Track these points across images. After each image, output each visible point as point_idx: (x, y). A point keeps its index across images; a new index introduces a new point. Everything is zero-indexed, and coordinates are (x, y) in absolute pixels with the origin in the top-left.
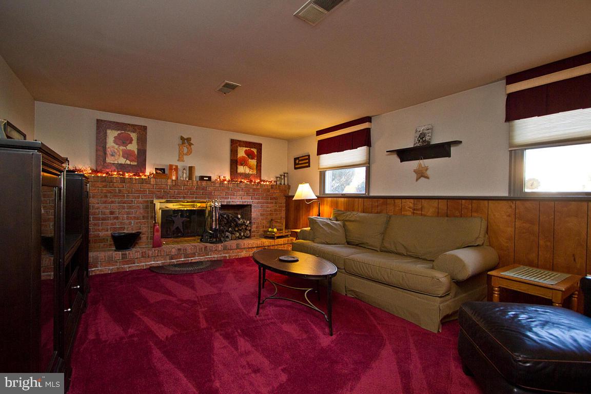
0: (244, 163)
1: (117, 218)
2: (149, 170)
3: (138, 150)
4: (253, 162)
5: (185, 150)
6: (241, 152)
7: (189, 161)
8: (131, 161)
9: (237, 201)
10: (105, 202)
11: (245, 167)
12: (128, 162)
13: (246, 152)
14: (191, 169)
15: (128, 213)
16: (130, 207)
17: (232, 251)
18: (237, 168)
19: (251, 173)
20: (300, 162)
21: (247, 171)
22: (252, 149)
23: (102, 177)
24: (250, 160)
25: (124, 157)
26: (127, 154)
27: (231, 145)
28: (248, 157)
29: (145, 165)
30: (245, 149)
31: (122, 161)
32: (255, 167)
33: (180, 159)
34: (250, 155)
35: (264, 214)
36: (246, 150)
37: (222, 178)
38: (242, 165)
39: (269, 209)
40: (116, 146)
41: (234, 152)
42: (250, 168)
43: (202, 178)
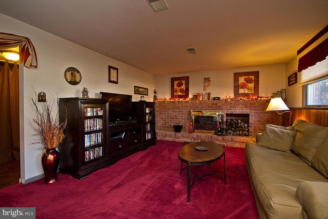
0: (243, 86)
1: (177, 118)
2: (191, 96)
3: (186, 88)
4: (252, 85)
5: (207, 85)
6: (242, 80)
7: (208, 90)
8: (183, 93)
9: (238, 111)
10: (173, 112)
11: (244, 89)
12: (182, 94)
13: (245, 79)
14: (209, 94)
15: (182, 117)
16: (182, 114)
17: (228, 142)
18: (239, 90)
19: (249, 92)
20: (292, 80)
21: (246, 91)
22: (250, 77)
23: (172, 101)
24: (248, 84)
25: (180, 92)
26: (181, 91)
27: (234, 77)
28: (247, 82)
29: (189, 94)
30: (244, 77)
31: (180, 94)
32: (253, 88)
34: (249, 81)
35: (261, 121)
36: (245, 78)
37: (228, 97)
38: (242, 88)
39: (265, 117)
40: (177, 88)
41: (236, 80)
42: (249, 89)
43: (214, 99)
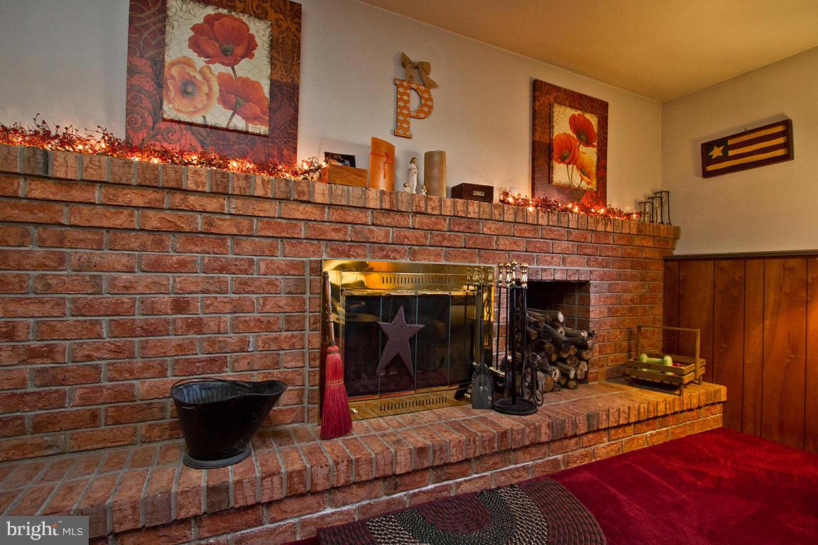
0: (567, 154)
1: (197, 326)
2: (308, 154)
3: (273, 84)
5: (414, 102)
6: (562, 122)
7: (423, 138)
8: (248, 119)
10: (156, 267)
11: (570, 166)
12: (239, 123)
13: (573, 122)
14: (433, 162)
15: (237, 308)
16: (243, 287)
18: (550, 169)
19: (584, 185)
20: (731, 153)
21: (576, 179)
22: (586, 115)
23: (145, 167)
24: (582, 148)
25: (224, 101)
26: (235, 94)
27: (534, 99)
28: (578, 136)
29: (294, 138)
30: (570, 112)
31: (219, 116)
32: (594, 169)
33: (401, 131)
34: (582, 131)
35: (617, 311)
36: (574, 115)
38: (563, 160)
39: (627, 296)
40: (200, 62)
41: (541, 119)
42: (583, 170)
